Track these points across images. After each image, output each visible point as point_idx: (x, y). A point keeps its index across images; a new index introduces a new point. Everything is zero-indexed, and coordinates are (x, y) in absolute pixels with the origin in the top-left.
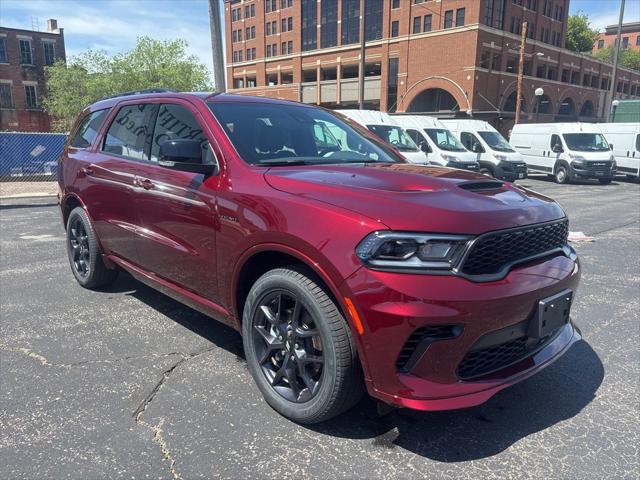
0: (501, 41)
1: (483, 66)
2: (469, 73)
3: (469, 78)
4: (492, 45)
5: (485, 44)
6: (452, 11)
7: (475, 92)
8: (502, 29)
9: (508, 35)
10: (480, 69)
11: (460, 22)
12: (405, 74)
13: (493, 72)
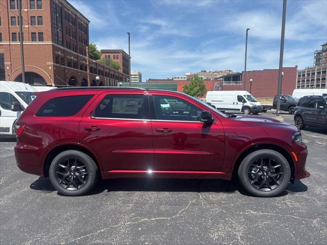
0: (63, 51)
1: (57, 63)
2: (51, 66)
3: (50, 68)
4: (59, 53)
5: (56, 52)
6: (35, 33)
7: (55, 76)
8: (63, 46)
9: (66, 49)
10: (55, 64)
11: (41, 39)
12: (9, 63)
13: (62, 66)
